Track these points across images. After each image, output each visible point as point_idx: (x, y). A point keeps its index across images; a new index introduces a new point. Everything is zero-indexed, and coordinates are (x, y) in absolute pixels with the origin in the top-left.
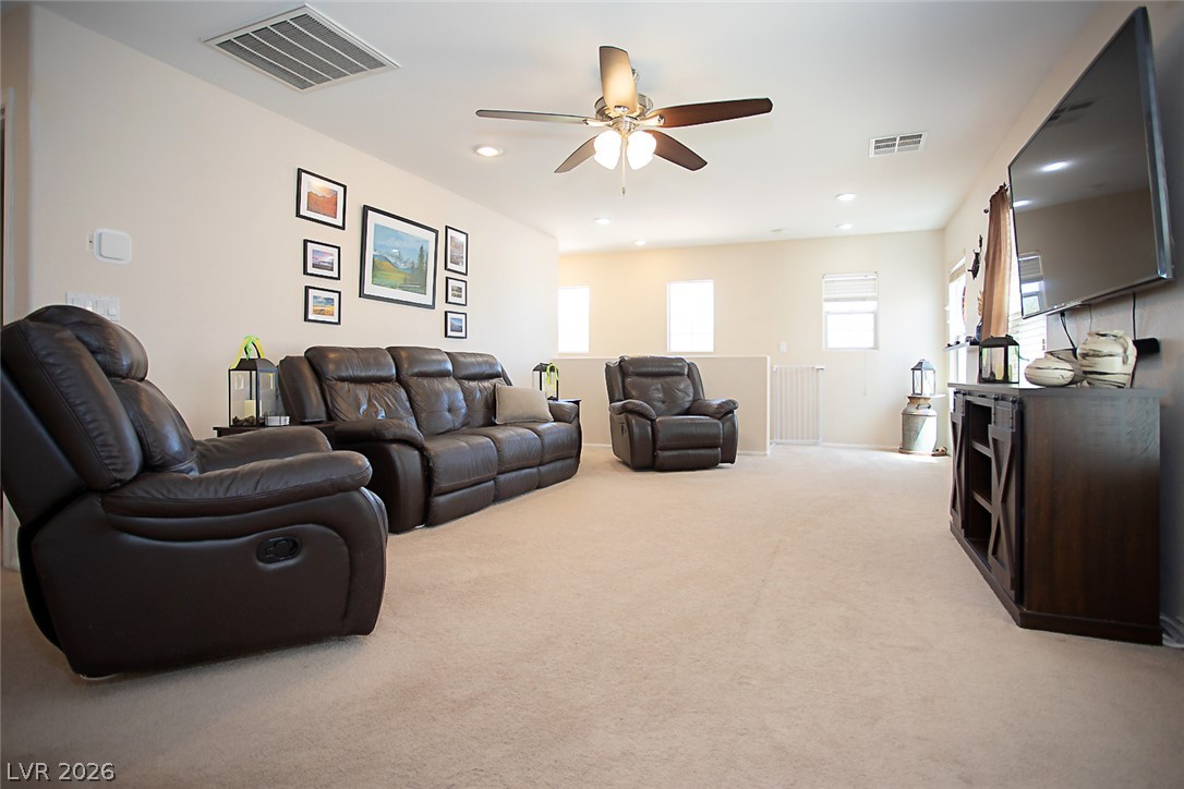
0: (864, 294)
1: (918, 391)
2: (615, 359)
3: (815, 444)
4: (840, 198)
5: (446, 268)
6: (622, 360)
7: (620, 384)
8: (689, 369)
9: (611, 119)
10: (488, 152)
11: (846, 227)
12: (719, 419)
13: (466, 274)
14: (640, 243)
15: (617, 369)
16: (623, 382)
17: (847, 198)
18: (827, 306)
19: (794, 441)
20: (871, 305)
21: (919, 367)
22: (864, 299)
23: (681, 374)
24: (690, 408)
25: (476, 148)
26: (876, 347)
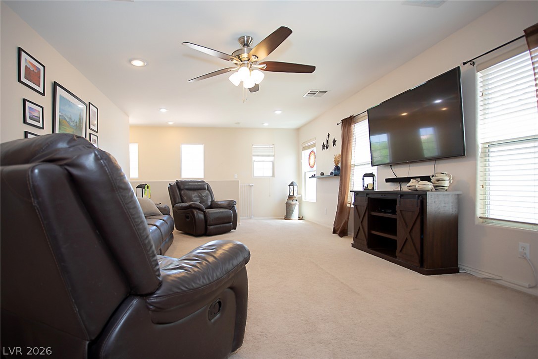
0: (269, 154)
1: (291, 194)
2: (173, 182)
3: (250, 218)
4: (275, 112)
5: (89, 128)
6: (177, 182)
7: (179, 194)
8: (208, 186)
9: (242, 61)
10: (138, 63)
11: (266, 124)
12: (230, 209)
13: (97, 132)
14: (171, 123)
15: (176, 186)
16: (180, 193)
17: (278, 112)
18: (254, 158)
19: (244, 217)
20: (271, 159)
21: (292, 184)
22: (269, 156)
23: (205, 189)
24: (211, 205)
25: (130, 61)
26: (273, 176)
